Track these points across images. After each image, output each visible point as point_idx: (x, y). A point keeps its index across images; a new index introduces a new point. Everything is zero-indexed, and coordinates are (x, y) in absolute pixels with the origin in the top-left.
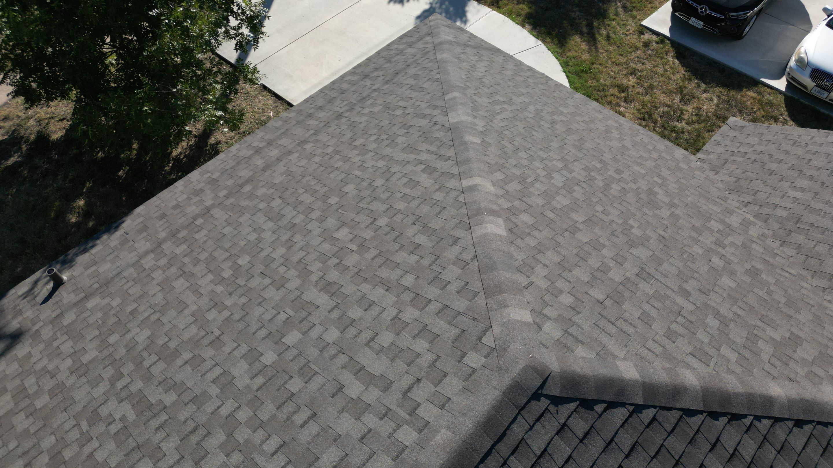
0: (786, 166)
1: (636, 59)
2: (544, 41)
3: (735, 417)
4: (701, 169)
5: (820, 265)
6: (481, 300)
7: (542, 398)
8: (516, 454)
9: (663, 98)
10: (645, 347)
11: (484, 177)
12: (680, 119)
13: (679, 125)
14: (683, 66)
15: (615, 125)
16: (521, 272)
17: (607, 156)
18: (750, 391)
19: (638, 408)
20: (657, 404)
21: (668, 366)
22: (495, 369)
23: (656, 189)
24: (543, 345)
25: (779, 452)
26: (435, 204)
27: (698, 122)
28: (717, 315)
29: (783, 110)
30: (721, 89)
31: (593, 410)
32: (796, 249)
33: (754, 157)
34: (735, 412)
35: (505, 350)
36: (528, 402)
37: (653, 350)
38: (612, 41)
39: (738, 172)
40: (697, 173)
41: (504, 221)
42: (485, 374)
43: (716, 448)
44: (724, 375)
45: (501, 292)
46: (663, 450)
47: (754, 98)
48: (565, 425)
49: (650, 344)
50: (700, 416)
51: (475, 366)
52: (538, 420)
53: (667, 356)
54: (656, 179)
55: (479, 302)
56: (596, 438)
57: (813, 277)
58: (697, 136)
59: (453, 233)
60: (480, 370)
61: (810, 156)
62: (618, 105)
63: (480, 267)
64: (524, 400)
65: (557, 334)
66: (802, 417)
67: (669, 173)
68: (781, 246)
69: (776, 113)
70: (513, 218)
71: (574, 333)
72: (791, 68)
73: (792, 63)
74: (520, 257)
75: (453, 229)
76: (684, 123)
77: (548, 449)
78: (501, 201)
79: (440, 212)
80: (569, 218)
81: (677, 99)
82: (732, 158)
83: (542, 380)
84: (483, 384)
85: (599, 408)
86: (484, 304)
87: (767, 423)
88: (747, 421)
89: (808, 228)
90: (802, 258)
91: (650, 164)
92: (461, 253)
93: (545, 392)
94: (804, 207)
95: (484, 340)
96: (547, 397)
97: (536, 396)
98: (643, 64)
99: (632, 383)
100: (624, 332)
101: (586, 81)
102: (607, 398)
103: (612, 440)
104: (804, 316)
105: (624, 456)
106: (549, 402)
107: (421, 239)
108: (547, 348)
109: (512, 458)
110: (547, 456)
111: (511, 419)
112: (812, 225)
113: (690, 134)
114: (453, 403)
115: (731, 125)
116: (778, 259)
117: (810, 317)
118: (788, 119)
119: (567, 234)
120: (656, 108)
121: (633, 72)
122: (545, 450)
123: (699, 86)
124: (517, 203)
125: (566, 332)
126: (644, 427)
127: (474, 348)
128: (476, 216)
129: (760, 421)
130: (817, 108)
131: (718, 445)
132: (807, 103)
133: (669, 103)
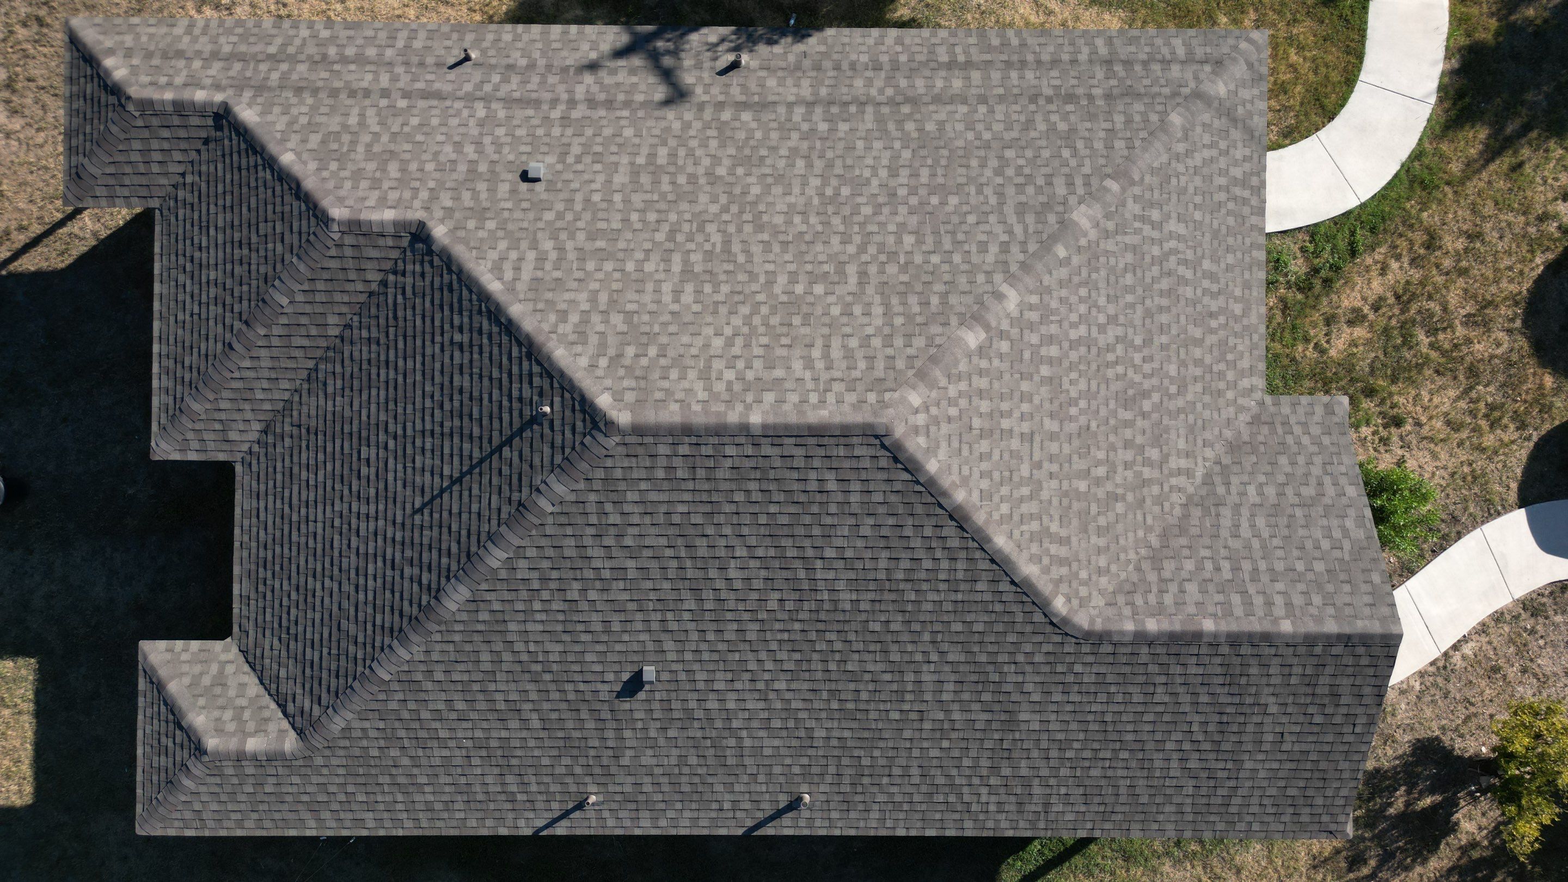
1: (1504, 224)
2: (1440, 100)
9: (1453, 298)
12: (1432, 332)
13: (1421, 337)
14: (1535, 282)
27: (1444, 353)
29: (1548, 427)
30: (1526, 346)
38: (1514, 176)
47: (1542, 388)
58: (1418, 364)
62: (1398, 257)
69: (1534, 421)
76: (1427, 341)
81: (1465, 311)
98: (1501, 238)
101: (1408, 199)
113: (1415, 356)
118: (1535, 439)
120: (1430, 298)
121: (1474, 236)
123: (1512, 320)
133: (1451, 307)
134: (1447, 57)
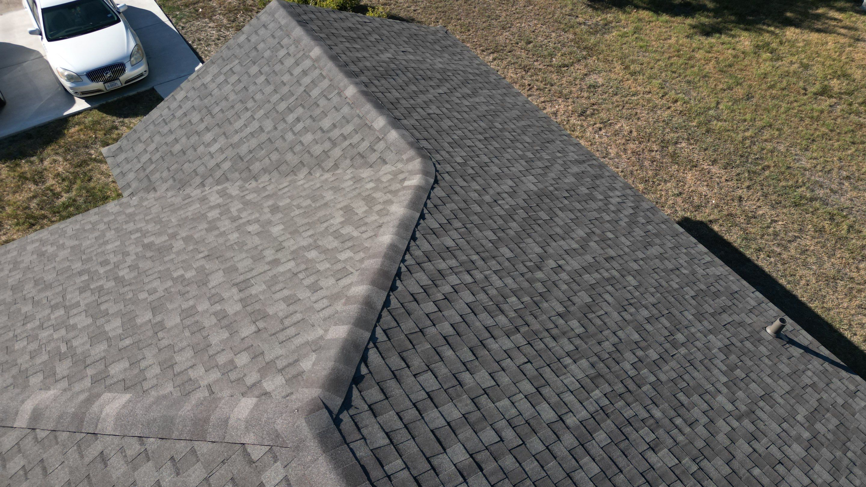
4: (143, 199)
5: (288, 165)
6: (204, 448)
7: (342, 416)
8: (384, 463)
10: (319, 311)
11: (29, 397)
12: (57, 195)
13: (63, 199)
15: (36, 245)
16: (189, 393)
17: (77, 266)
18: (382, 255)
19: (373, 339)
20: (374, 323)
21: (343, 301)
22: (294, 454)
23: (146, 241)
24: (287, 396)
25: (430, 261)
26: (26, 474)
27: (72, 183)
28: (306, 249)
31: (363, 376)
32: (265, 173)
33: (158, 155)
34: (394, 273)
35: (278, 436)
37: (324, 306)
39: (166, 174)
40: (145, 203)
41: (110, 392)
42: (296, 467)
44: (363, 266)
45: (206, 420)
46: (410, 337)
47: (81, 130)
49: (318, 306)
50: (391, 298)
53: (334, 298)
54: (133, 237)
55: (206, 451)
56: (388, 385)
57: (296, 175)
59: (88, 459)
60: (287, 472)
63: (159, 436)
64: (337, 434)
65: (279, 380)
66: (410, 234)
67: (131, 224)
68: (257, 181)
69: (109, 124)
70: (109, 382)
71: (284, 364)
72: (71, 88)
74: (169, 388)
75: (82, 457)
76: (65, 195)
78: (77, 387)
79: (45, 468)
80: (141, 326)
82: (147, 171)
83: (324, 410)
84: (306, 472)
85: (364, 370)
86: (211, 445)
87: (408, 257)
88: (403, 269)
89: (251, 155)
90: (275, 174)
91: (110, 235)
92: (125, 456)
93: (336, 410)
95: (255, 456)
96: (341, 410)
97: (337, 421)
100: (299, 322)
102: (358, 360)
104: (329, 195)
105: (407, 369)
106: (345, 412)
108: (292, 393)
111: (352, 457)
112: (250, 152)
115: (111, 155)
116: (269, 188)
117: (331, 192)
118: (122, 119)
119: (160, 335)
123: (31, 162)
124: (90, 372)
125: (281, 371)
126: (389, 342)
127: (260, 472)
128: (83, 422)
131: (416, 296)
132: (115, 99)
133: (32, 195)
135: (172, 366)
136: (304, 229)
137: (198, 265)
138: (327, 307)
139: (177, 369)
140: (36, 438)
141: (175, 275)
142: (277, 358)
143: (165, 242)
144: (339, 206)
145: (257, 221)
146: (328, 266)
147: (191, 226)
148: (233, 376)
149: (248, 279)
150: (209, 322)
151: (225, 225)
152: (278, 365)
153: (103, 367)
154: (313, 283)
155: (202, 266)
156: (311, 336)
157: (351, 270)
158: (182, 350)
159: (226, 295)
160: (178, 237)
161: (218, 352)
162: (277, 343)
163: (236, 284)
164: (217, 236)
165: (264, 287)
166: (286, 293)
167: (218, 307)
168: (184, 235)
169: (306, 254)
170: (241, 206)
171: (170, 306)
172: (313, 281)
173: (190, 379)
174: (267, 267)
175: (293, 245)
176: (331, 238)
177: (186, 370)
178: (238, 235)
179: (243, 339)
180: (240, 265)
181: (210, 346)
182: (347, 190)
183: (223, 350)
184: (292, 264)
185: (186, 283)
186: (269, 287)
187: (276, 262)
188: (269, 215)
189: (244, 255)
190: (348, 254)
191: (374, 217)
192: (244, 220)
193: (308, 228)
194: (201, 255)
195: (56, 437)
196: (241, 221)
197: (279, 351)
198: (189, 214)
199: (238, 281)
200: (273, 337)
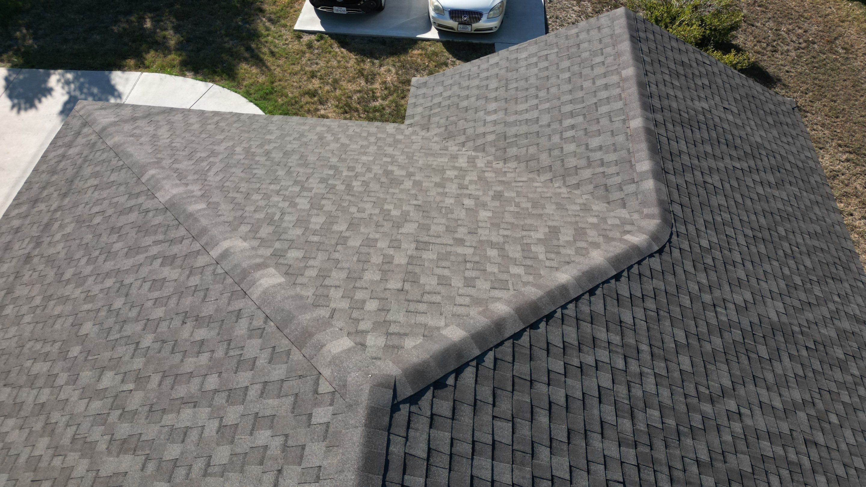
0: (473, 99)
1: (309, 62)
2: (213, 81)
3: (549, 317)
4: (414, 133)
5: (538, 163)
6: (296, 356)
7: (401, 406)
8: (408, 471)
9: (352, 87)
10: (456, 305)
11: (231, 238)
12: (375, 98)
13: (377, 104)
14: (351, 52)
15: (324, 129)
16: (319, 306)
17: (334, 160)
18: (547, 289)
19: (480, 359)
20: (492, 346)
21: (481, 309)
22: (345, 410)
23: (390, 168)
24: (375, 358)
25: (592, 323)
26: (195, 291)
27: (391, 94)
28: (492, 245)
29: (447, 54)
30: (392, 59)
31: (446, 386)
32: (516, 160)
33: (447, 103)
34: (547, 313)
35: (345, 386)
36: (391, 418)
37: (463, 303)
38: (277, 55)
39: (443, 121)
40: (414, 137)
41: (276, 268)
42: (340, 421)
43: (550, 351)
44: (523, 289)
45: (311, 335)
46: (516, 380)
47: (421, 55)
48: (432, 415)
49: (459, 300)
50: (525, 333)
51: (325, 420)
52: (408, 427)
53: (476, 301)
54: (385, 159)
55: (296, 358)
56: (463, 408)
57: (539, 176)
58: (396, 106)
59: (230, 309)
60: (332, 420)
61: (485, 83)
62: (317, 110)
63: (278, 325)
64: (387, 419)
65: (381, 341)
66: (591, 286)
67: (392, 149)
68: (505, 164)
69: (443, 59)
70: (282, 261)
71: (395, 331)
72: (433, 17)
73: (432, 13)
74: (309, 292)
75: (229, 304)
76: (380, 101)
77: (431, 446)
78: (261, 251)
79: (205, 296)
80: (333, 232)
81: (363, 83)
82: (432, 112)
83: (391, 391)
84: (343, 431)
85: (451, 381)
86: (301, 357)
87: (571, 306)
88: (558, 314)
89: (515, 139)
90: (523, 165)
91: (372, 149)
92: (251, 323)
93: (400, 399)
94: (503, 125)
95: (321, 390)
96: (404, 401)
97: (395, 408)
98: (317, 64)
99: (463, 341)
100: (434, 303)
101: (276, 101)
102: (452, 368)
103: (475, 400)
104: (550, 209)
105: (491, 406)
106: (408, 405)
107: (201, 334)
108: (380, 359)
109: (406, 477)
110: (434, 453)
111: (385, 445)
112: (516, 136)
113: (390, 107)
114: (325, 468)
115: (416, 85)
116: (508, 175)
117: (554, 207)
118: (454, 60)
119: (339, 248)
120: (350, 98)
121: (313, 75)
122: (429, 449)
123: (373, 64)
124: (277, 245)
125: (388, 334)
126: (492, 371)
127: (316, 404)
128: (245, 279)
129: (567, 308)
130: (470, 41)
131: (551, 347)
132: (460, 41)
133: (358, 89)
134: (184, 75)
135: (325, 277)
136: (505, 227)
137: (406, 209)
138: (465, 306)
139: (327, 282)
140: (214, 270)
141: (386, 207)
142: (395, 322)
143: (401, 176)
144: (550, 223)
145: (477, 198)
146: (496, 270)
147: (428, 174)
148: (356, 314)
149: (430, 243)
150: (376, 259)
151: (452, 188)
152: (390, 328)
153: (287, 247)
154: (472, 278)
155: (408, 212)
156: (432, 321)
157: (511, 286)
158: (342, 269)
159: (404, 246)
160: (413, 178)
161: (362, 288)
162: (405, 310)
163: (417, 241)
164: (438, 194)
165: (435, 257)
166: (446, 272)
167: (391, 252)
168: (417, 178)
169: (488, 249)
170: (476, 178)
171: (362, 230)
172: (474, 276)
173: (328, 296)
174: (451, 242)
175: (485, 235)
176: (519, 248)
177: (331, 286)
178: (453, 202)
179: (385, 289)
180: (433, 228)
181: (360, 278)
182: (570, 213)
183: (366, 288)
184: (470, 251)
185: (387, 218)
186: (439, 259)
187: (460, 242)
188: (489, 199)
189: (443, 221)
190: (519, 270)
191: (570, 251)
192: (468, 192)
193: (509, 227)
194: (415, 202)
195: (225, 279)
196: (466, 192)
197: (401, 318)
198: (435, 163)
199: (421, 239)
200: (406, 302)
